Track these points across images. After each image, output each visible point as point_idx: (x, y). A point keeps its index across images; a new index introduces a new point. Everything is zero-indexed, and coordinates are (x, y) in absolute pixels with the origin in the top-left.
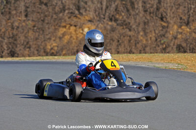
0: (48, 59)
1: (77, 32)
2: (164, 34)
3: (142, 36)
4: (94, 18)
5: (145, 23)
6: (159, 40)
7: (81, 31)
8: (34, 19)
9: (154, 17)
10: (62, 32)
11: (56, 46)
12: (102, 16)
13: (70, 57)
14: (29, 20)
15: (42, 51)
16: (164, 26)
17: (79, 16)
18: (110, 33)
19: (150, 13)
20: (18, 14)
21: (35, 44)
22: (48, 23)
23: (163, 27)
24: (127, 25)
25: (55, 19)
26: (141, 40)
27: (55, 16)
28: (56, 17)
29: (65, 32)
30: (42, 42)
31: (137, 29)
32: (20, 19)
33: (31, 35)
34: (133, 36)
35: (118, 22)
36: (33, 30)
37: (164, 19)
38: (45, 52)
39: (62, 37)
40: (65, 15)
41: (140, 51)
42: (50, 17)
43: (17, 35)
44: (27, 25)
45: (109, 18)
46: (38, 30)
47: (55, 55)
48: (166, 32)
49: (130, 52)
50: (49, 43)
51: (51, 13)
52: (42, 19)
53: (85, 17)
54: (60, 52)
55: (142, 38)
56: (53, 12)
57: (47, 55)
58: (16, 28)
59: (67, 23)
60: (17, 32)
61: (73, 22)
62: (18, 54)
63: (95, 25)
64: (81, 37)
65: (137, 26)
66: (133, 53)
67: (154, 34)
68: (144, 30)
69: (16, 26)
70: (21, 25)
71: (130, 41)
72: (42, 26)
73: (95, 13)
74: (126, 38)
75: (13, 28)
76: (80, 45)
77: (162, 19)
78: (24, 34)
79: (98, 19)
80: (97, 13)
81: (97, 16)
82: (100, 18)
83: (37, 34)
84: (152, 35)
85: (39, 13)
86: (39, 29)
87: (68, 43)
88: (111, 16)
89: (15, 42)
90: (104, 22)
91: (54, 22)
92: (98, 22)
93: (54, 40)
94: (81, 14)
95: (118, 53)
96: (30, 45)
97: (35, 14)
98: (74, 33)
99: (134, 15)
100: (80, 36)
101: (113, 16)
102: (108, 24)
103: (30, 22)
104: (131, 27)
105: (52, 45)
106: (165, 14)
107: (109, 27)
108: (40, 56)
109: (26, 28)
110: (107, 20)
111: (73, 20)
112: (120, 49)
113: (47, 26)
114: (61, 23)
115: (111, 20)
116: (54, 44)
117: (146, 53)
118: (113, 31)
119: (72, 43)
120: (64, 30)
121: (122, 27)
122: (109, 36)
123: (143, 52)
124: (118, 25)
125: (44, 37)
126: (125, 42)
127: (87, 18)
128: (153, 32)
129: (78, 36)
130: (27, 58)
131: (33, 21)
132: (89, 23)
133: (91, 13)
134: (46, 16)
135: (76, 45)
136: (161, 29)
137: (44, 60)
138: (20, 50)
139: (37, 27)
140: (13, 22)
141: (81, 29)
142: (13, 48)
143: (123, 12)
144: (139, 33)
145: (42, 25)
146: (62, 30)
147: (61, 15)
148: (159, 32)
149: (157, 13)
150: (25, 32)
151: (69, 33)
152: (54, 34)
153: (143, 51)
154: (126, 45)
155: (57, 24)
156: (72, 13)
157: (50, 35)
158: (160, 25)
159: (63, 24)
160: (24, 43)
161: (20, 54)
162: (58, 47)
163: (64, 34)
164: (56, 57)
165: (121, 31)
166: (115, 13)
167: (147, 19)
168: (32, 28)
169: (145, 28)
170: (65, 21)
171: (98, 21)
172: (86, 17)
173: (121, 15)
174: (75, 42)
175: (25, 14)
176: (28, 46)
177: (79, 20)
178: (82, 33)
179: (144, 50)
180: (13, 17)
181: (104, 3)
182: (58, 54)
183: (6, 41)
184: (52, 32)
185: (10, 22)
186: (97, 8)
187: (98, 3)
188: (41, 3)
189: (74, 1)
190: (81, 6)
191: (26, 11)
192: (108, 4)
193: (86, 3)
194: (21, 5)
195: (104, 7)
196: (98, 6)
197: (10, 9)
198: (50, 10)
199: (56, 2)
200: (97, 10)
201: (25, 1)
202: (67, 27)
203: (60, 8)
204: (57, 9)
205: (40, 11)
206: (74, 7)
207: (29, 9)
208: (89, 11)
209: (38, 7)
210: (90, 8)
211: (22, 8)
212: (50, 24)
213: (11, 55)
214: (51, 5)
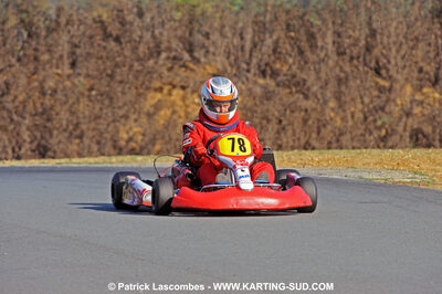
0: (122, 162)
1: (188, 102)
2: (382, 104)
3: (333, 109)
4: (226, 71)
5: (339, 81)
6: (371, 118)
8: (91, 73)
9: (361, 68)
10: (153, 102)
11: (139, 133)
12: (244, 66)
14: (79, 74)
15: (110, 144)
16: (384, 87)
17: (191, 65)
18: (262, 103)
19: (352, 58)
20: (54, 61)
21: (94, 129)
22: (121, 82)
23: (381, 90)
24: (300, 86)
25: (137, 71)
26: (331, 119)
27: (137, 66)
28: (140, 68)
29: (159, 101)
30: (108, 125)
31: (322, 94)
32: (59, 71)
33: (83, 107)
34: (314, 109)
35: (279, 79)
36: (89, 96)
37: (383, 72)
38: (115, 147)
39: (154, 114)
40: (161, 62)
41: (330, 143)
42: (125, 69)
43: (52, 108)
44: (74, 84)
45: (259, 67)
46: (99, 97)
47: (137, 154)
48: (388, 101)
49: (307, 146)
50: (124, 125)
51: (128, 59)
52: (109, 72)
53: (204, 68)
54: (150, 146)
55: (332, 114)
56: (133, 57)
57: (119, 154)
58: (49, 92)
59: (164, 81)
60: (53, 102)
61: (178, 79)
62: (55, 152)
65: (321, 87)
66: (313, 149)
67: (360, 106)
68: (338, 96)
69: (50, 88)
70: (61, 86)
71: (305, 121)
72: (107, 89)
73: (228, 58)
74: (296, 114)
75: (44, 94)
77: (377, 71)
78: (67, 106)
79: (234, 71)
80: (232, 58)
81: (230, 65)
82: (238, 68)
83: (98, 106)
84: (356, 107)
85: (101, 58)
86: (102, 95)
87: (166, 127)
88: (263, 64)
89: (49, 124)
90: (247, 79)
91: (136, 78)
93: (136, 121)
94: (196, 61)
95: (280, 148)
96: (82, 132)
97: (93, 60)
98: (180, 103)
99: (314, 63)
100: (194, 110)
101: (267, 64)
102: (256, 82)
103: (81, 79)
104: (308, 89)
105: (132, 130)
106: (385, 61)
107: (258, 90)
108: (103, 155)
109: (73, 92)
110: (255, 75)
111: (177, 75)
112: (285, 140)
113: (120, 89)
114: (150, 82)
115: (263, 74)
116: (135, 129)
117: (341, 148)
118: (268, 99)
119: (176, 126)
120: (159, 96)
121: (288, 91)
122: (259, 111)
123: (335, 145)
124: (278, 85)
125: (113, 114)
126: (296, 124)
127: (210, 70)
128: (359, 100)
129: (190, 110)
130: (76, 160)
131: (88, 76)
133: (218, 59)
136: (376, 93)
137: (114, 165)
138: (60, 142)
139: (98, 90)
140: (44, 80)
141: (195, 95)
142: (42, 137)
143: (290, 56)
144: (326, 102)
145: (108, 86)
146: (153, 98)
147: (151, 62)
148: (372, 102)
149: (368, 58)
150: (71, 101)
151: (169, 104)
152: (137, 106)
153: (336, 143)
154: (298, 131)
155: (143, 83)
156: (175, 58)
157: (126, 108)
158: (373, 84)
159: (157, 84)
160: (68, 126)
161: (58, 151)
162: (144, 135)
163: (158, 107)
164: (139, 158)
165: (285, 100)
166: (273, 58)
167: (345, 72)
168: (86, 93)
169: (341, 92)
170: (161, 76)
171: (235, 75)
172: (208, 67)
173: (286, 62)
175: (71, 60)
176: (78, 132)
177: (192, 75)
179: (338, 141)
180: (44, 69)
181: (248, 37)
182: (146, 151)
183: (27, 121)
184: (130, 101)
185: (36, 80)
186: (231, 47)
187: (234, 35)
188: (107, 36)
189: (179, 33)
190: (196, 44)
191: (73, 53)
192: (256, 39)
193: (207, 35)
194: (61, 42)
195: (248, 45)
196: (235, 42)
197: (36, 50)
198: (127, 53)
199: (139, 33)
200: (232, 51)
201: (69, 32)
202: (165, 91)
203: (149, 48)
204: (142, 49)
205: (104, 54)
206: (181, 45)
207: (78, 51)
208: (214, 54)
209: (99, 45)
210: (216, 48)
211: (63, 48)
212: (127, 83)
213: (40, 154)
214: (130, 42)
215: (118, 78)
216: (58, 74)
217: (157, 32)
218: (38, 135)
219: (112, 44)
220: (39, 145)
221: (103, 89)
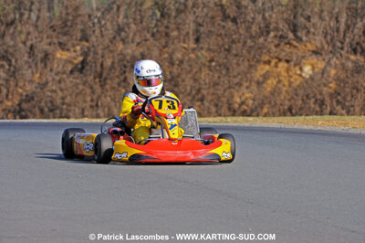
0: (236, 122)
1: (291, 73)
4: (323, 48)
7: (298, 72)
8: (211, 47)
10: (263, 72)
11: (250, 98)
12: (339, 44)
13: (276, 119)
14: (202, 48)
15: (225, 106)
17: (295, 43)
18: (353, 75)
20: (182, 37)
21: (213, 94)
22: (236, 55)
25: (251, 47)
27: (249, 42)
28: (252, 44)
29: (268, 72)
30: (225, 91)
32: (186, 46)
33: (205, 76)
36: (209, 67)
38: (229, 109)
39: (263, 82)
40: (269, 40)
42: (240, 45)
43: (179, 76)
44: (197, 56)
45: (351, 45)
46: (218, 68)
47: (248, 116)
50: (238, 91)
51: (242, 37)
52: (227, 47)
53: (306, 46)
54: (259, 109)
56: (247, 34)
57: (233, 115)
58: (177, 62)
59: (272, 55)
60: (179, 71)
61: (284, 54)
63: (324, 60)
64: (298, 82)
69: (178, 59)
70: (187, 58)
73: (325, 37)
75: (172, 64)
76: (295, 97)
78: (191, 75)
79: (330, 48)
80: (329, 37)
81: (328, 43)
82: (334, 46)
83: (216, 75)
85: (220, 35)
86: (220, 66)
87: (272, 93)
88: (354, 43)
89: (176, 89)
90: (341, 55)
91: (249, 52)
92: (331, 55)
93: (247, 88)
94: (299, 39)
96: (203, 96)
97: (214, 38)
98: (284, 74)
100: (296, 80)
101: (358, 44)
102: (348, 58)
103: (204, 52)
105: (245, 95)
107: (350, 65)
108: (220, 115)
109: (197, 63)
110: (347, 52)
111: (284, 51)
113: (235, 61)
114: (260, 55)
115: (355, 51)
116: (247, 95)
118: (358, 72)
119: (280, 93)
120: (267, 67)
122: (350, 82)
125: (229, 81)
127: (310, 47)
129: (292, 80)
131: (209, 50)
132: (314, 56)
135: (289, 97)
137: (229, 124)
139: (217, 62)
140: (173, 53)
141: (297, 68)
145: (226, 58)
147: (261, 40)
150: (195, 70)
151: (275, 75)
152: (248, 75)
155: (254, 56)
156: (281, 37)
157: (240, 77)
159: (266, 58)
160: (191, 90)
162: (254, 100)
163: (266, 77)
164: (251, 119)
166: (363, 38)
168: (207, 64)
170: (269, 52)
171: (331, 52)
172: (308, 45)
174: (286, 91)
175: (195, 37)
176: (199, 96)
177: (295, 51)
178: (300, 75)
180: (173, 43)
181: (343, 20)
182: (255, 113)
184: (243, 72)
185: (167, 52)
186: (328, 28)
187: (331, 18)
188: (226, 17)
189: (285, 16)
190: (299, 25)
191: (197, 31)
192: (349, 22)
193: (308, 19)
194: (188, 21)
195: (342, 27)
196: (332, 24)
197: (167, 27)
198: (242, 31)
199: (252, 15)
200: (329, 32)
201: (195, 13)
202: (273, 64)
203: (260, 28)
204: (254, 29)
205: (223, 32)
206: (287, 26)
207: (202, 29)
208: (314, 34)
209: (219, 25)
210: (316, 28)
211: (190, 27)
212: (241, 56)
214: (244, 22)
215: (234, 52)
216: (185, 48)
217: (267, 15)
219: (230, 24)
221: (221, 61)
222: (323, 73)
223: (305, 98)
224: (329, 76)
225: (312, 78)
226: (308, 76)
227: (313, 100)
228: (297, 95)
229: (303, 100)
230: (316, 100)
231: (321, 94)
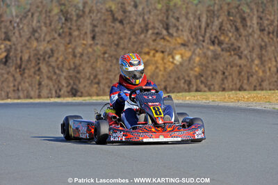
1: (165, 61)
3: (257, 65)
4: (189, 41)
5: (261, 47)
7: (171, 60)
8: (104, 43)
9: (275, 39)
12: (201, 38)
14: (97, 44)
17: (168, 38)
18: (212, 61)
19: (269, 33)
20: (82, 36)
21: (107, 78)
22: (123, 49)
24: (236, 51)
25: (134, 42)
26: (256, 71)
27: (133, 39)
28: (135, 40)
29: (148, 60)
31: (250, 56)
32: (85, 42)
33: (100, 65)
34: (245, 66)
35: (223, 46)
36: (103, 58)
40: (148, 36)
41: (255, 86)
42: (126, 41)
43: (80, 65)
44: (94, 51)
45: (211, 38)
46: (110, 59)
49: (241, 89)
51: (128, 34)
52: (116, 42)
53: (176, 40)
55: (257, 69)
56: (132, 32)
58: (78, 55)
59: (151, 47)
60: (81, 62)
61: (159, 46)
62: (82, 93)
63: (190, 50)
64: (171, 68)
65: (250, 52)
66: (245, 90)
67: (274, 63)
68: (260, 57)
69: (80, 53)
70: (86, 52)
71: (240, 73)
72: (115, 53)
73: (191, 33)
74: (234, 68)
75: (75, 56)
76: (169, 79)
78: (89, 65)
79: (195, 42)
80: (193, 33)
81: (193, 38)
82: (197, 39)
83: (109, 64)
84: (271, 64)
85: (111, 34)
86: (111, 57)
88: (213, 37)
89: (78, 75)
90: (203, 46)
91: (133, 46)
92: (195, 47)
94: (171, 35)
95: (224, 90)
96: (99, 80)
97: (106, 36)
98: (161, 62)
99: (245, 36)
100: (169, 66)
101: (215, 37)
102: (208, 49)
103: (99, 47)
104: (242, 53)
107: (210, 53)
109: (93, 55)
110: (208, 44)
111: (158, 44)
112: (227, 85)
114: (142, 48)
115: (213, 43)
117: (262, 90)
118: (216, 59)
119: (157, 76)
120: (147, 57)
121: (229, 53)
122: (210, 66)
123: (258, 88)
124: (222, 50)
126: (234, 75)
127: (180, 41)
128: (273, 60)
129: (167, 66)
130: (95, 98)
131: (102, 45)
132: (182, 48)
133: (185, 34)
134: (121, 38)
135: (164, 79)
138: (85, 86)
139: (109, 54)
140: (75, 48)
141: (170, 57)
142: (74, 84)
143: (230, 32)
144: (253, 61)
145: (116, 51)
147: (142, 36)
150: (92, 61)
151: (154, 62)
153: (259, 86)
154: (235, 79)
155: (137, 49)
156: (157, 33)
159: (146, 50)
160: (90, 76)
161: (84, 92)
163: (146, 64)
165: (227, 59)
166: (219, 33)
167: (264, 42)
168: (102, 56)
169: (262, 54)
170: (148, 45)
171: (195, 44)
172: (178, 39)
173: (227, 35)
174: (163, 75)
175: (92, 35)
176: (97, 80)
177: (168, 44)
178: (173, 63)
179: (260, 85)
180: (75, 41)
181: (204, 20)
183: (65, 74)
185: (70, 48)
186: (193, 26)
187: (195, 18)
188: (114, 20)
189: (160, 17)
190: (171, 24)
191: (93, 31)
192: (209, 21)
193: (178, 19)
194: (86, 24)
195: (203, 25)
196: (195, 23)
197: (70, 29)
198: (127, 30)
199: (135, 18)
200: (194, 29)
201: (91, 17)
202: (151, 54)
203: (141, 27)
204: (137, 28)
205: (113, 31)
206: (161, 25)
207: (97, 30)
208: (182, 31)
209: (110, 26)
210: (183, 27)
211: (88, 28)
212: (127, 49)
213: (73, 94)
214: (129, 23)
216: (84, 44)
217: (146, 17)
218: (71, 82)
219: (118, 25)
220: (72, 89)
221: (112, 53)
222: (189, 60)
223: (176, 79)
224: (194, 62)
225: (181, 64)
226: (178, 63)
227: (183, 81)
228: (170, 77)
229: (175, 81)
230: (185, 81)
231: (188, 76)
